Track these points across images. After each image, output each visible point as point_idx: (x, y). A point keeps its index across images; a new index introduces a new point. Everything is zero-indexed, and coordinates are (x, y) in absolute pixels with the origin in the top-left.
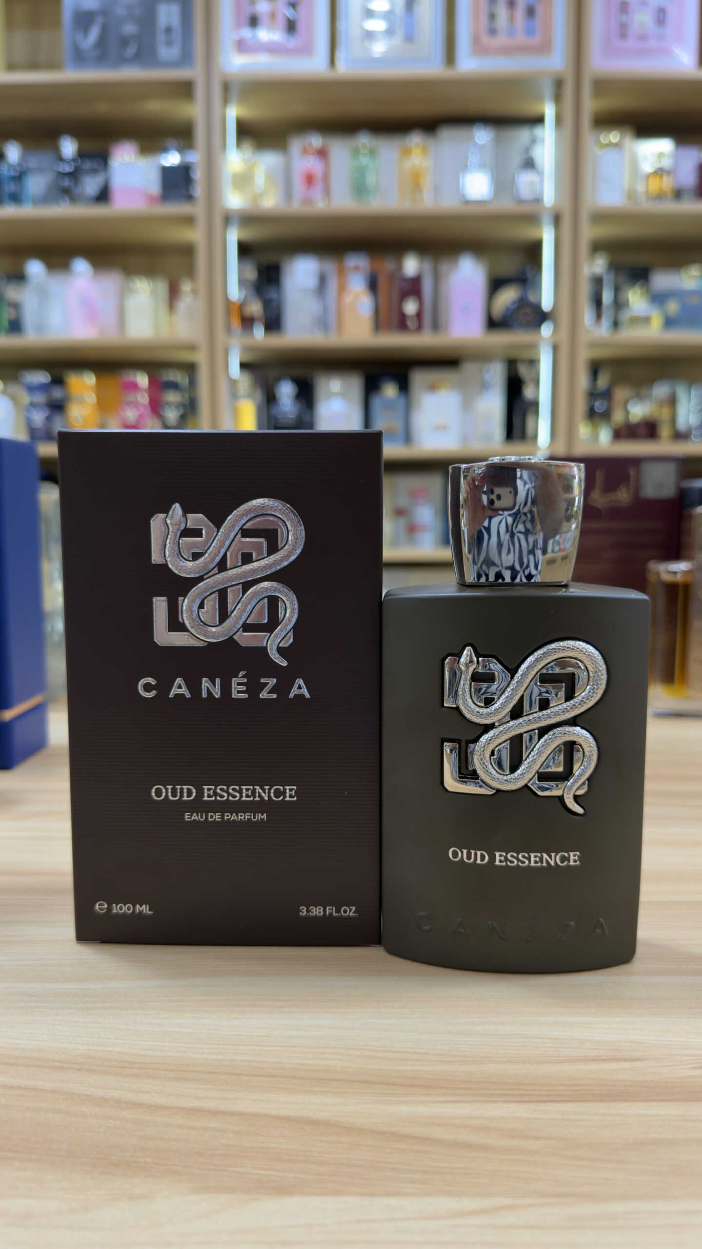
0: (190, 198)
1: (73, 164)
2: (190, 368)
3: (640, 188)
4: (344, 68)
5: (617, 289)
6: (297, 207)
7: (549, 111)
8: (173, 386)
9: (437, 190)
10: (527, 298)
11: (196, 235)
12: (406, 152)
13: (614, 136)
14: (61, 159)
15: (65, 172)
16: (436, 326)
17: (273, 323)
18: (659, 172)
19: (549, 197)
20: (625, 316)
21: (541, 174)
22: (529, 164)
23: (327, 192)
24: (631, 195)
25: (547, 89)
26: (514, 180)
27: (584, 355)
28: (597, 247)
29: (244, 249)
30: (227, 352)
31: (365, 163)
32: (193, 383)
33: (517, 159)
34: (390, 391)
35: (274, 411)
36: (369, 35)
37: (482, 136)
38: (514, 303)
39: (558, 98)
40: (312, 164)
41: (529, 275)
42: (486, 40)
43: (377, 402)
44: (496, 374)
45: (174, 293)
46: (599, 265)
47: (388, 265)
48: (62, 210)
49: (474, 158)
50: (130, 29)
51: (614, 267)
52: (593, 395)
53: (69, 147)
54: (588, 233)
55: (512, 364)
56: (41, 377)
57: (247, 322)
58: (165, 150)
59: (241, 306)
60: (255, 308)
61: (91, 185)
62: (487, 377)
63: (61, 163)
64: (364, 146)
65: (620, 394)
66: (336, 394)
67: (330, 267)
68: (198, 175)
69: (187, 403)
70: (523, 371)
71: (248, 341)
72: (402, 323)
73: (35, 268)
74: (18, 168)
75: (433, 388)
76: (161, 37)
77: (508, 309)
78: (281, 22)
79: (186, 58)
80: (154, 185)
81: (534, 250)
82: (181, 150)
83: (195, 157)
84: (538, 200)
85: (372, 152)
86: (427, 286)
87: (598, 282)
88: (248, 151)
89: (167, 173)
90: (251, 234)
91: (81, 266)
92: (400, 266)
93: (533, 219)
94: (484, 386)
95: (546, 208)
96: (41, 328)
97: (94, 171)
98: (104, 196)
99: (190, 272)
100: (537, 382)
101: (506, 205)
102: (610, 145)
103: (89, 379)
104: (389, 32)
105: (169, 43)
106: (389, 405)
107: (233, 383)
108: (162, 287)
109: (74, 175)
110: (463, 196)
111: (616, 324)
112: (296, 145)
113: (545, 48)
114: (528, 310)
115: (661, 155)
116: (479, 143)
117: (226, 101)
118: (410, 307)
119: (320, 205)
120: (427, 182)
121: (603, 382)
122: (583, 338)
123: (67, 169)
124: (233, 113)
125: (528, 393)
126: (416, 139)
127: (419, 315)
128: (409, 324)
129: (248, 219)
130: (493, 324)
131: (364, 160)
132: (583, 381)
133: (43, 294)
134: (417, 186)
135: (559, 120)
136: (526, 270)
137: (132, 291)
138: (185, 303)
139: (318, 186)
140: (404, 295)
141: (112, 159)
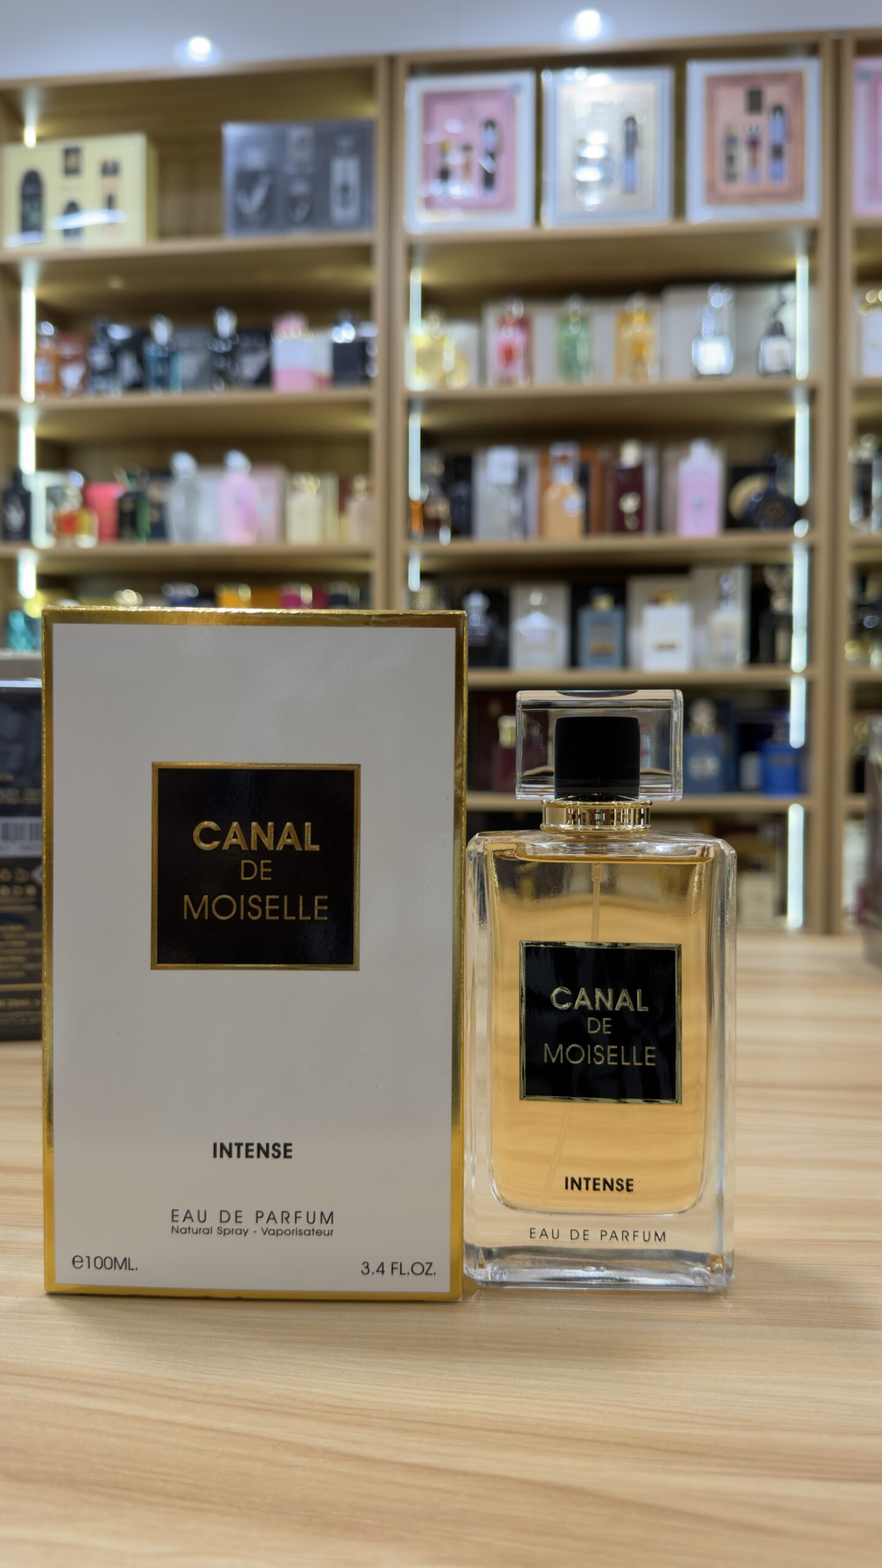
0: (366, 379)
1: (230, 342)
2: (363, 579)
4: (552, 223)
6: (492, 387)
7: (801, 267)
8: (342, 600)
9: (662, 363)
10: (775, 490)
11: (372, 423)
12: (626, 319)
14: (215, 337)
15: (221, 352)
16: (660, 527)
17: (462, 527)
19: (802, 370)
21: (792, 341)
22: (777, 330)
23: (529, 369)
25: (799, 241)
26: (759, 348)
27: (848, 558)
28: (864, 427)
29: (429, 439)
30: (406, 560)
31: (575, 333)
32: (364, 596)
33: (762, 324)
34: (603, 604)
36: (582, 187)
37: (719, 298)
38: (759, 495)
39: (812, 251)
40: (512, 336)
41: (779, 461)
42: (722, 187)
43: (586, 618)
44: (736, 582)
45: (345, 490)
46: (866, 450)
47: (603, 454)
48: (218, 395)
49: (708, 326)
50: (300, 188)
52: (861, 607)
53: (225, 324)
54: (851, 410)
55: (756, 570)
56: (186, 590)
57: (431, 525)
58: (337, 323)
59: (424, 506)
60: (441, 507)
61: (250, 366)
62: (726, 586)
63: (215, 340)
64: (575, 313)
66: (537, 608)
67: (531, 458)
68: (376, 352)
70: (772, 578)
71: (431, 546)
72: (619, 524)
73: (183, 463)
74: (167, 349)
75: (656, 601)
76: (336, 197)
77: (751, 503)
78: (476, 175)
79: (365, 218)
80: (323, 364)
81: (784, 432)
82: (356, 324)
83: (370, 331)
84: (788, 372)
85: (584, 321)
86: (650, 477)
87: (864, 467)
88: (435, 322)
89: (340, 351)
90: (437, 421)
91: (237, 461)
92: (617, 455)
93: (781, 395)
94: (722, 598)
95: (799, 381)
96: (189, 532)
97: (254, 350)
98: (265, 377)
99: (365, 467)
100: (789, 592)
101: (749, 379)
102: (878, 305)
103: (243, 592)
104: (606, 182)
105: (345, 203)
106: (603, 622)
107: (411, 595)
108: (331, 484)
109: (232, 355)
110: (696, 371)
112: (491, 315)
113: (796, 193)
114: (778, 505)
116: (714, 306)
117: (410, 265)
118: (629, 504)
119: (521, 385)
120: (651, 354)
121: (873, 591)
122: (847, 539)
123: (224, 348)
124: (418, 279)
125: (778, 605)
126: (637, 305)
127: (640, 513)
128: (630, 523)
129: (433, 403)
130: (731, 522)
131: (574, 330)
132: (848, 590)
133: (192, 493)
134: (639, 360)
135: (813, 277)
136: (776, 456)
137: (295, 489)
138: (358, 503)
139: (519, 362)
140: (621, 490)
141: (275, 335)
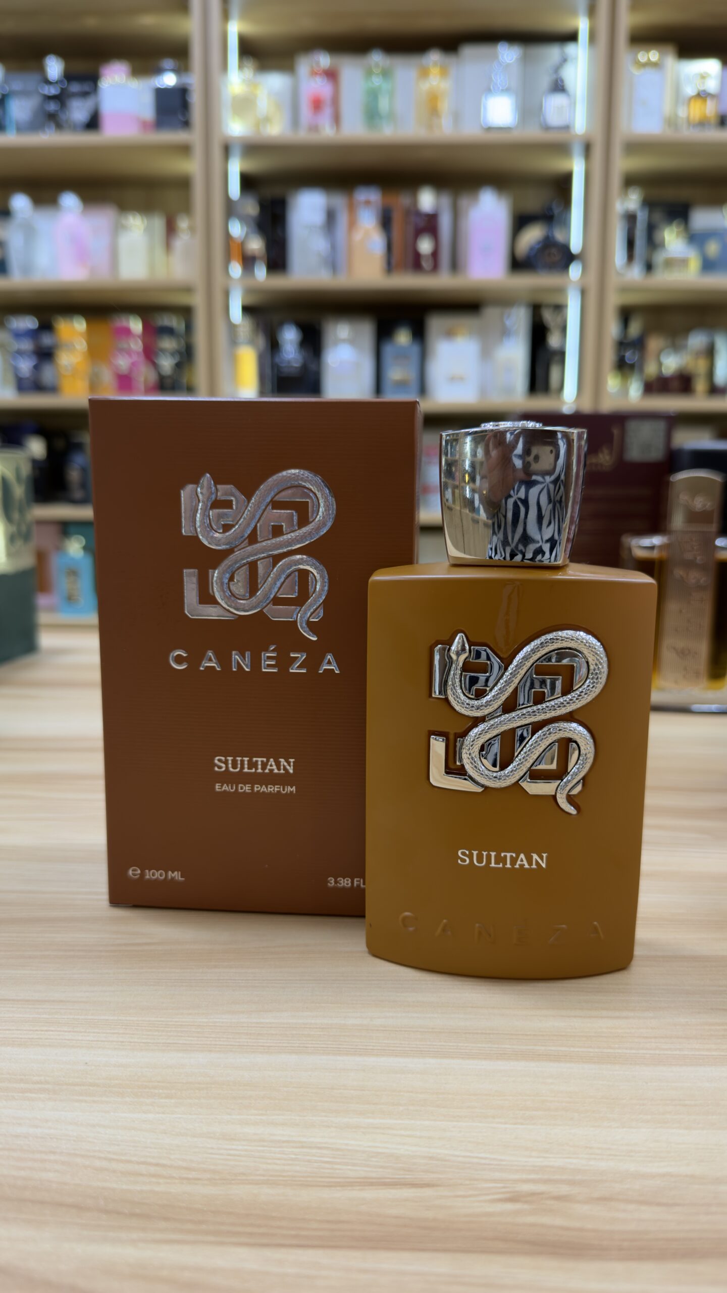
0: (186, 124)
1: (59, 86)
2: (186, 312)
3: (682, 113)
5: (651, 229)
6: (303, 136)
7: (583, 27)
8: (169, 331)
9: (457, 117)
10: (553, 237)
11: (192, 167)
12: (424, 73)
13: (653, 55)
14: (47, 82)
15: (51, 95)
16: (455, 267)
17: (277, 263)
18: (702, 96)
19: (580, 124)
20: (659, 258)
21: (572, 98)
22: (559, 87)
23: (337, 119)
24: (672, 122)
25: (581, 3)
26: (541, 105)
27: (614, 301)
28: (631, 181)
29: (248, 182)
30: (227, 294)
31: (377, 84)
32: (189, 328)
33: (545, 81)
34: (403, 338)
35: (277, 360)
37: (508, 54)
38: (539, 243)
39: (592, 11)
40: (320, 87)
41: (556, 211)
43: (388, 350)
44: (520, 320)
45: (171, 229)
46: (633, 201)
47: (403, 200)
48: (48, 138)
49: (497, 81)
51: (649, 203)
52: (622, 344)
53: (54, 67)
54: (622, 164)
55: (536, 309)
56: (28, 323)
58: (159, 71)
59: (242, 245)
60: (256, 245)
61: (79, 111)
62: (508, 323)
63: (46, 85)
64: (377, 65)
65: (654, 343)
66: (344, 341)
67: (339, 201)
68: (196, 99)
69: (183, 350)
70: (548, 316)
71: (250, 281)
72: (416, 263)
73: (20, 203)
74: (1, 91)
75: (450, 334)
77: (532, 249)
80: (146, 108)
81: (563, 184)
82: (177, 71)
83: (192, 80)
84: (567, 128)
85: (386, 74)
86: (445, 223)
87: (631, 218)
88: (249, 72)
89: (162, 95)
90: (255, 165)
91: (70, 201)
92: (415, 202)
93: (562, 148)
94: (505, 333)
95: (577, 135)
96: (27, 269)
97: (85, 95)
98: (93, 123)
99: (187, 208)
100: (564, 329)
101: (533, 133)
102: (649, 64)
103: (79, 325)
106: (402, 355)
107: (232, 327)
108: (158, 223)
109: (61, 99)
110: (485, 122)
111: (649, 267)
112: (304, 64)
114: (554, 250)
115: (703, 77)
116: (504, 61)
117: (226, 16)
118: (425, 246)
119: (327, 132)
120: (445, 106)
121: (635, 329)
122: (613, 282)
123: (53, 91)
124: (234, 29)
125: (553, 341)
126: (434, 57)
127: (435, 254)
128: (427, 264)
129: (252, 148)
130: (517, 264)
131: (377, 81)
132: (613, 329)
133: (30, 231)
134: (434, 111)
135: (593, 36)
136: (554, 206)
137: (124, 228)
138: (183, 240)
139: (327, 111)
140: (419, 232)
141: (102, 80)
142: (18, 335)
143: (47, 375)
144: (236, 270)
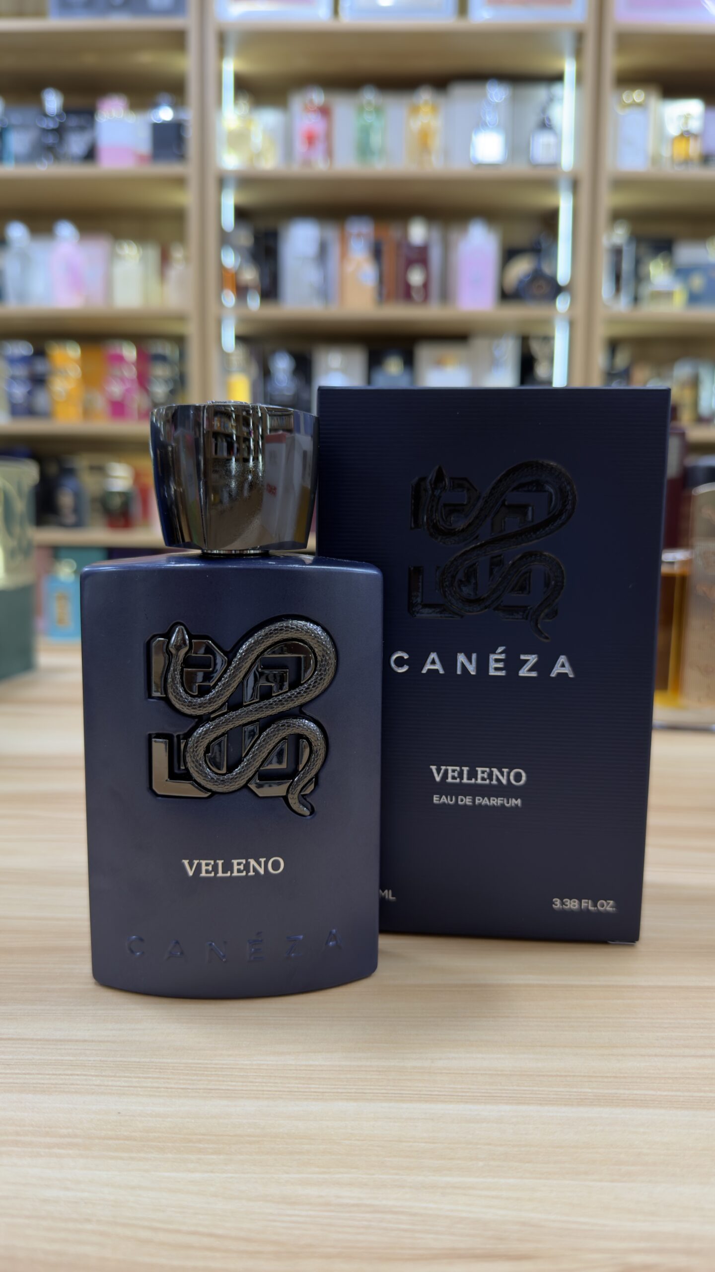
0: (182, 157)
1: (58, 120)
2: (180, 340)
3: (666, 152)
4: (348, 19)
5: (638, 263)
6: (296, 169)
7: (569, 68)
8: (162, 358)
9: (446, 152)
10: (542, 270)
11: (187, 199)
12: (415, 110)
13: (638, 96)
14: (45, 115)
15: (48, 128)
16: (444, 297)
17: (270, 292)
18: (686, 135)
19: (567, 161)
20: (646, 290)
21: (558, 135)
22: (545, 125)
23: (329, 153)
24: (656, 160)
25: (567, 43)
26: (529, 142)
27: (601, 332)
28: (617, 216)
29: (241, 214)
30: (219, 323)
31: (370, 121)
32: (182, 355)
33: (532, 119)
34: (393, 366)
35: (270, 387)
37: (497, 93)
38: (528, 276)
39: (578, 54)
40: (313, 122)
41: (545, 245)
43: (379, 379)
44: (509, 351)
45: (165, 259)
46: (619, 235)
47: (393, 233)
48: (46, 169)
49: (489, 118)
51: (637, 238)
52: (609, 374)
53: (53, 101)
54: (609, 200)
55: (525, 341)
56: (22, 349)
58: (157, 105)
59: (236, 274)
60: (250, 275)
61: (76, 144)
62: (498, 353)
63: (44, 119)
64: (369, 103)
65: (639, 374)
66: (337, 370)
67: (331, 233)
68: (192, 134)
69: (176, 377)
70: (536, 348)
71: (243, 310)
72: (407, 293)
73: (17, 232)
75: (439, 363)
77: (521, 282)
79: (178, 6)
80: (144, 144)
81: (550, 219)
82: (174, 106)
83: (188, 115)
84: (555, 165)
85: (378, 110)
86: (435, 255)
87: (617, 252)
88: (244, 106)
89: (158, 129)
90: (250, 198)
91: (66, 231)
92: (406, 235)
93: (548, 184)
94: (494, 363)
95: (564, 173)
96: (22, 296)
97: (81, 129)
98: (91, 155)
99: (181, 237)
100: (551, 359)
101: (520, 169)
102: (634, 104)
103: (74, 351)
107: (225, 356)
108: (153, 254)
109: (60, 132)
110: (473, 159)
111: (636, 299)
112: (298, 101)
114: (543, 283)
115: (687, 117)
116: (493, 101)
117: (222, 53)
118: (416, 277)
119: (320, 166)
120: (436, 143)
121: (622, 360)
122: (600, 314)
123: (51, 125)
124: (230, 67)
125: (541, 371)
126: (425, 96)
127: (426, 286)
128: (414, 294)
129: (246, 181)
130: (506, 296)
131: (369, 118)
132: (600, 359)
133: (25, 259)
134: (425, 148)
135: (579, 78)
136: (542, 239)
137: (119, 256)
138: (177, 270)
139: (320, 147)
140: (410, 263)
141: (99, 114)
142: (12, 361)
143: (41, 400)
144: (229, 299)
